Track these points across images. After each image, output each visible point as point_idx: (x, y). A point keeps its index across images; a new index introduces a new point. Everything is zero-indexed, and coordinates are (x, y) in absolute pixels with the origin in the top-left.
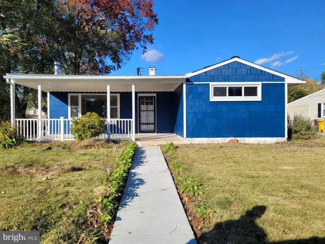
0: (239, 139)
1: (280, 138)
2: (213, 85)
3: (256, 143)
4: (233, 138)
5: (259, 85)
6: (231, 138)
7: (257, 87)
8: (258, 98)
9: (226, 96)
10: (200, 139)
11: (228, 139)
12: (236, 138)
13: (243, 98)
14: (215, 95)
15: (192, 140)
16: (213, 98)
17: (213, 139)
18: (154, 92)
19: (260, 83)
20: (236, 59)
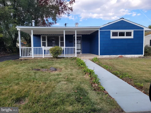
0: (123, 55)
1: (141, 55)
2: (112, 31)
3: (131, 57)
4: (121, 55)
5: (132, 31)
6: (120, 55)
7: (131, 32)
8: (132, 37)
9: (117, 36)
10: (106, 56)
11: (118, 56)
12: (122, 55)
13: (125, 37)
14: (113, 36)
15: (103, 56)
16: (112, 37)
17: (112, 55)
18: (81, 35)
19: (133, 30)
20: (122, 19)
